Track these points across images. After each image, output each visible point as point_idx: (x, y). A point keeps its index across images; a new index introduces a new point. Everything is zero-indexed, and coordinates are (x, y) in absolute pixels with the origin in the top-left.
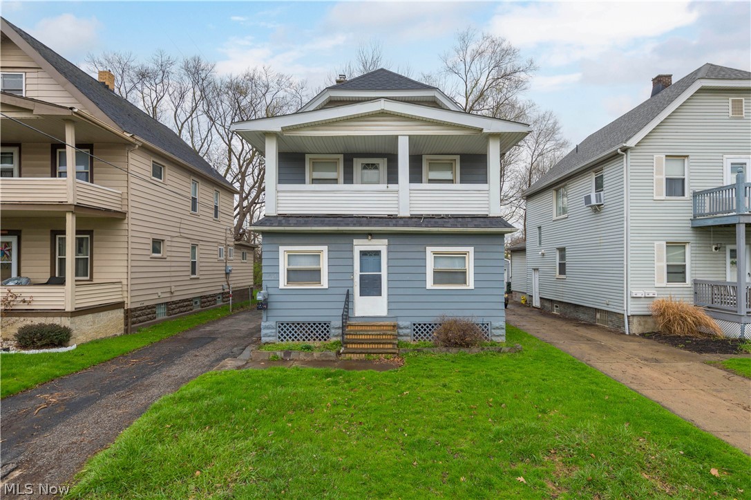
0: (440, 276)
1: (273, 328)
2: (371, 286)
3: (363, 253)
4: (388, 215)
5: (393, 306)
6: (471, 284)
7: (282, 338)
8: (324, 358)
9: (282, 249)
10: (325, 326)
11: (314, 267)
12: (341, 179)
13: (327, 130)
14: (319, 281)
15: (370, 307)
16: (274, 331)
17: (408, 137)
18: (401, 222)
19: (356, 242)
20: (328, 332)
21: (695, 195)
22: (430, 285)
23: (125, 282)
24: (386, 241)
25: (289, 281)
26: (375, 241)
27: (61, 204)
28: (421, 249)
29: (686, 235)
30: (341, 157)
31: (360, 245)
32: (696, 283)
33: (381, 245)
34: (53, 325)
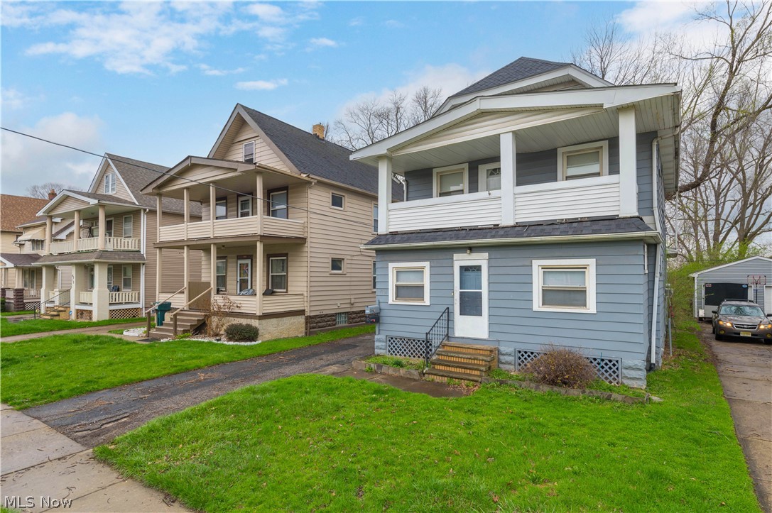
0: (550, 295)
1: (383, 342)
2: (470, 305)
4: (494, 225)
5: (496, 328)
6: (591, 307)
7: (391, 351)
8: (409, 376)
9: (391, 265)
10: (428, 344)
11: (418, 283)
12: (466, 189)
14: (422, 297)
15: (471, 328)
16: (384, 344)
17: (511, 133)
18: (501, 232)
19: (456, 256)
22: (537, 305)
23: (305, 294)
24: (486, 255)
25: (398, 296)
26: (475, 255)
27: (255, 235)
28: (527, 263)
30: (466, 166)
31: (461, 260)
33: (481, 259)
34: (248, 326)
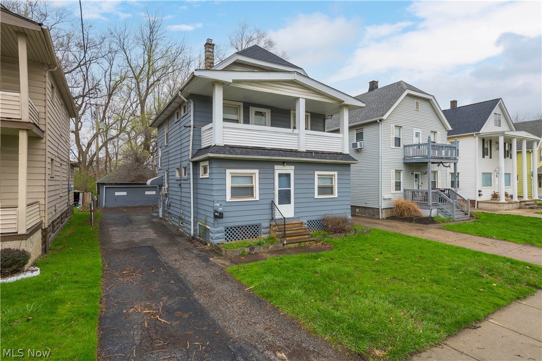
0: (321, 190)
1: (223, 232)
2: (285, 197)
3: (280, 175)
4: (291, 150)
5: (298, 210)
6: (336, 195)
7: (228, 239)
8: (276, 249)
9: (228, 171)
10: (256, 227)
11: (249, 185)
12: (242, 120)
13: (258, 87)
14: (252, 195)
15: (287, 211)
16: (223, 234)
17: (304, 100)
19: (276, 167)
20: (258, 231)
21: (405, 146)
22: (316, 195)
23: (42, 202)
24: (293, 167)
25: (233, 196)
26: (287, 167)
28: (312, 173)
29: (401, 167)
31: (279, 170)
32: (405, 190)
33: (290, 170)
